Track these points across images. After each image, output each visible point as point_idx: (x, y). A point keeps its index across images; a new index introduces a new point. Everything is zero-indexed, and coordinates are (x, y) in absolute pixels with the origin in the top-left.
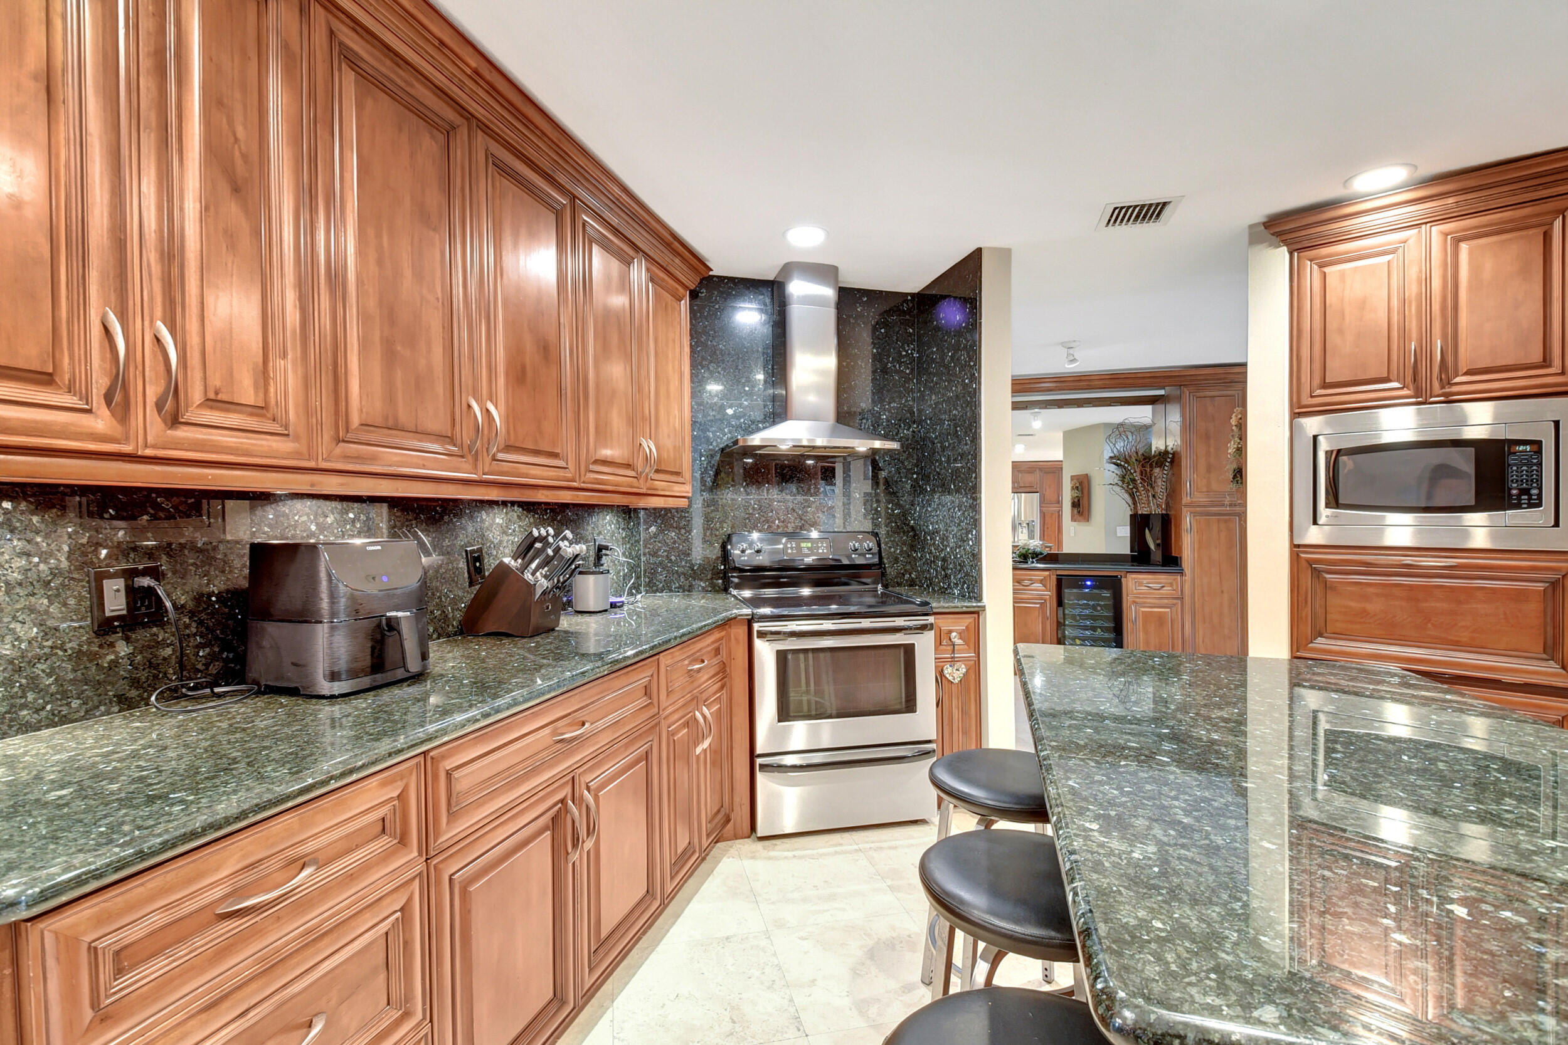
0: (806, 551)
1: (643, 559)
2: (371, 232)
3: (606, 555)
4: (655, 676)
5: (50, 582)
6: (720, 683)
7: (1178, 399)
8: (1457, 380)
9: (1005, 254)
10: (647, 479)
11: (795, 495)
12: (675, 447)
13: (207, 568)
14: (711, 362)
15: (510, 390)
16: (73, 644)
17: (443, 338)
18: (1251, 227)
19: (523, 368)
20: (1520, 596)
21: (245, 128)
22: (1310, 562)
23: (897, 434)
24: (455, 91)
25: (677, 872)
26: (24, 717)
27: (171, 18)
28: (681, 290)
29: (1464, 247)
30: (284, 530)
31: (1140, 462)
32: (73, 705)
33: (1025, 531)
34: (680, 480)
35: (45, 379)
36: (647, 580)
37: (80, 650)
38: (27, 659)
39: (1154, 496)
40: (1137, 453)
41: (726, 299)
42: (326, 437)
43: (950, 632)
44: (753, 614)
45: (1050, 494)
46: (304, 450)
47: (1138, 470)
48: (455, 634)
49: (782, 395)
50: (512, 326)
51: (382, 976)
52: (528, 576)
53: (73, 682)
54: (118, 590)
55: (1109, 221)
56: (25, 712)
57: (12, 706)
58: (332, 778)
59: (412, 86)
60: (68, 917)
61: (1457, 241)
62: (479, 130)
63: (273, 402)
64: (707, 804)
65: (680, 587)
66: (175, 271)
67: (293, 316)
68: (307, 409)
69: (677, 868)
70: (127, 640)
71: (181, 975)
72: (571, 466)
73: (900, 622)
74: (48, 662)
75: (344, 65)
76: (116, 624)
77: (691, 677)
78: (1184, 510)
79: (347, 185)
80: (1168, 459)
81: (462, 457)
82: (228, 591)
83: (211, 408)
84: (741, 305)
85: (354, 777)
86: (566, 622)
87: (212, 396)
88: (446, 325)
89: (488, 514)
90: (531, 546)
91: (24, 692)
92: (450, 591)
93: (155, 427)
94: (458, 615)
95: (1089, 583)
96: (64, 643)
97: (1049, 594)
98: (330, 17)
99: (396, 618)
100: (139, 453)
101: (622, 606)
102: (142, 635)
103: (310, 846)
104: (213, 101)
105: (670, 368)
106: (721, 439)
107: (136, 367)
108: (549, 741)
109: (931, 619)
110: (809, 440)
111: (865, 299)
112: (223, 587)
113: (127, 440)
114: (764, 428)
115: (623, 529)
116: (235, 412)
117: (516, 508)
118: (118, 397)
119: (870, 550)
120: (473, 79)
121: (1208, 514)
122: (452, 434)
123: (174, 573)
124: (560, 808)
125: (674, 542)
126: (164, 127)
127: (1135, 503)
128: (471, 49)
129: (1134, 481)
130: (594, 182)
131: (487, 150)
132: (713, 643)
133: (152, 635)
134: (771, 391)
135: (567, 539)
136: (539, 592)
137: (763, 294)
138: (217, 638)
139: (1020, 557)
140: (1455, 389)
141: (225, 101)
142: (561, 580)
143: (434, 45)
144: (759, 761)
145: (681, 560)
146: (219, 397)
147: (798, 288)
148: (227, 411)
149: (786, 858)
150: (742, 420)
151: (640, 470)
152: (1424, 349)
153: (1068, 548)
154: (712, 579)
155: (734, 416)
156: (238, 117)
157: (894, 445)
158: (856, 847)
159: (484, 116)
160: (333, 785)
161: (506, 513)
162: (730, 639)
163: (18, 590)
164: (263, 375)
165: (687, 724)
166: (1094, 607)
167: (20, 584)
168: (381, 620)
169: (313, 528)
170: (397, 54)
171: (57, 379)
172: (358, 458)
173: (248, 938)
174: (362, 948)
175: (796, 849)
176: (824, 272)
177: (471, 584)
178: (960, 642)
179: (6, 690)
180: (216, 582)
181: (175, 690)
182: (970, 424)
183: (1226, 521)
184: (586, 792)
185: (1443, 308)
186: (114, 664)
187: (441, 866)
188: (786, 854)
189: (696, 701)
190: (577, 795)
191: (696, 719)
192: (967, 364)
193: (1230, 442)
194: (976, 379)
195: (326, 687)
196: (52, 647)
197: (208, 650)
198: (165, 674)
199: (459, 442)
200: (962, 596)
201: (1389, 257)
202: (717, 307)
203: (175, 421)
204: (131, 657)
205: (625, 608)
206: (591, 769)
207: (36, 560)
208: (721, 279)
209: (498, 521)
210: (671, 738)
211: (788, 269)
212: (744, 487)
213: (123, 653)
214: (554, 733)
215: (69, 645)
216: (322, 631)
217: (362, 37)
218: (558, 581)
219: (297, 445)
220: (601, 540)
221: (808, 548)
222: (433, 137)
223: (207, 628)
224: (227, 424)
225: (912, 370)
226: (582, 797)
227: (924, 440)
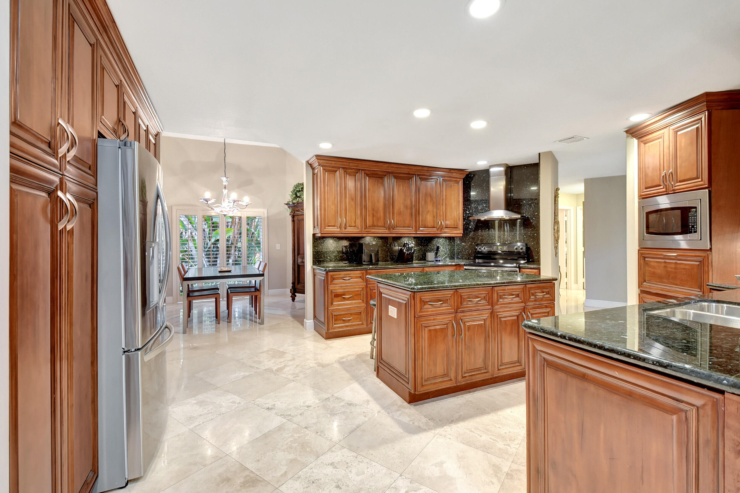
1: (456, 250)
3: (439, 248)
8: (676, 185)
9: (549, 153)
10: (441, 230)
12: (454, 221)
15: (397, 217)
19: (401, 212)
24: (385, 170)
29: (678, 134)
34: (459, 229)
36: (457, 256)
46: (362, 231)
52: (404, 251)
61: (676, 132)
62: (391, 174)
63: (357, 225)
65: (465, 258)
67: (359, 213)
68: (361, 225)
72: (414, 229)
75: (367, 177)
81: (386, 229)
87: (350, 225)
89: (404, 239)
90: (404, 245)
93: (344, 229)
98: (365, 171)
99: (372, 254)
101: (440, 261)
111: (525, 167)
113: (341, 231)
115: (445, 242)
116: (352, 227)
118: (340, 227)
120: (388, 167)
122: (384, 226)
125: (464, 246)
128: (387, 163)
136: (406, 254)
140: (676, 188)
143: (381, 166)
145: (466, 251)
151: (438, 228)
154: (474, 256)
155: (481, 209)
159: (391, 171)
169: (369, 241)
170: (375, 171)
171: (335, 226)
172: (368, 231)
185: (673, 158)
201: (660, 140)
216: (363, 255)
217: (369, 171)
218: (410, 252)
219: (359, 230)
220: (438, 245)
221: (500, 248)
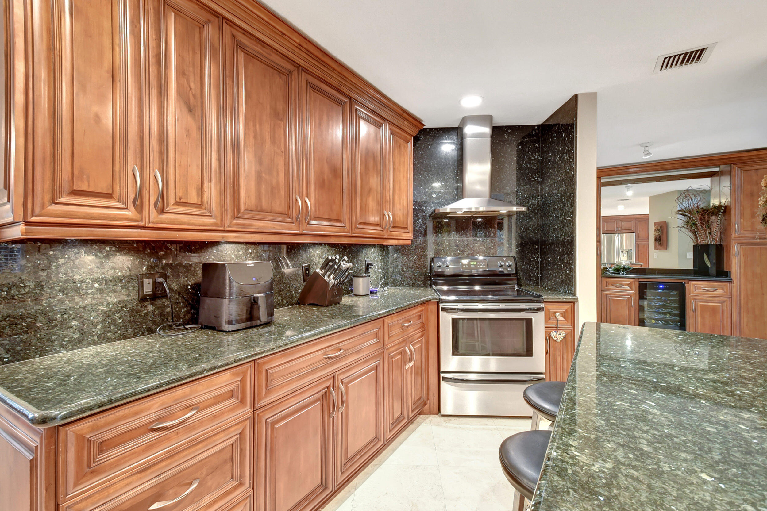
0: (474, 267)
1: (390, 270)
2: (251, 124)
3: (371, 268)
4: (382, 328)
5: (122, 280)
6: (420, 333)
7: (730, 173)
9: (593, 96)
10: (388, 231)
11: (468, 237)
12: (403, 215)
13: (187, 274)
14: (425, 171)
15: (317, 192)
16: (131, 306)
17: (285, 169)
19: (324, 181)
21: (194, 83)
23: (528, 203)
24: (291, 55)
25: (393, 428)
26: (109, 335)
27: (163, 40)
28: (408, 137)
30: (220, 257)
31: (700, 212)
32: (129, 331)
33: (626, 255)
34: (407, 231)
35: (109, 196)
36: (392, 280)
37: (133, 309)
38: (112, 312)
39: (710, 234)
40: (698, 207)
41: (433, 139)
42: (229, 216)
43: (556, 312)
44: (439, 299)
45: (642, 234)
46: (219, 223)
47: (699, 218)
48: (296, 304)
49: (461, 186)
50: (319, 160)
51: (229, 466)
52: (326, 278)
53: (130, 321)
54: (149, 284)
55: (662, 66)
56: (109, 334)
57: (105, 331)
58: (205, 370)
59: (271, 55)
60: (79, 426)
62: (303, 72)
63: (205, 202)
64: (413, 394)
65: (408, 284)
66: (164, 148)
67: (215, 163)
68: (221, 205)
69: (393, 426)
70: (152, 304)
71: (129, 456)
72: (347, 225)
73: (523, 306)
74: (120, 313)
75: (239, 50)
76: (148, 297)
77: (403, 329)
78: (733, 242)
79: (240, 104)
80: (722, 210)
81: (293, 223)
82: (195, 284)
83: (178, 205)
85: (216, 370)
86: (346, 300)
87: (178, 200)
88: (286, 163)
89: (313, 249)
90: (328, 263)
91: (110, 325)
92: (294, 284)
93: (154, 213)
94: (298, 295)
95: (661, 286)
96: (126, 305)
97: (633, 292)
98: (233, 30)
99: (257, 297)
100: (147, 226)
101: (376, 293)
102: (159, 302)
103: (195, 401)
104: (181, 73)
105: (402, 175)
106: (430, 210)
107: (146, 189)
108: (322, 357)
109: (543, 305)
110: (476, 208)
111: (509, 131)
112: (193, 282)
113: (142, 221)
114: (452, 203)
115: (380, 255)
116: (188, 206)
117: (326, 246)
118: (138, 202)
119: (510, 266)
120: (298, 48)
121: (751, 244)
122: (288, 213)
123: (173, 276)
124: (326, 391)
125: (405, 262)
126: (160, 87)
127: (696, 238)
128: (296, 34)
129: (695, 224)
130: (360, 89)
131: (307, 80)
132: (417, 313)
133: (162, 302)
134: (456, 185)
135: (345, 261)
136: (331, 286)
137: (453, 135)
138: (189, 304)
139: (614, 270)
141: (186, 72)
142: (341, 280)
143: (280, 35)
144: (442, 375)
145: (409, 270)
146: (182, 201)
147: (470, 130)
148: (186, 206)
149: (455, 428)
150: (441, 200)
151: (384, 227)
153: (652, 265)
154: (424, 280)
155: (436, 198)
156: (192, 79)
157: (524, 209)
158: (495, 427)
159: (304, 65)
160: (206, 374)
161: (322, 249)
162: (428, 311)
163: (110, 283)
164: (201, 190)
165: (401, 353)
166: (665, 301)
167: (111, 281)
168: (251, 298)
169: (233, 256)
170: (263, 42)
171: (114, 196)
172: (243, 226)
173: (162, 441)
174: (220, 450)
175: (461, 424)
176: (484, 119)
177: (304, 281)
178: (562, 318)
179: (103, 324)
180: (190, 280)
181: (171, 326)
182: (570, 195)
184: (340, 384)
186: (147, 314)
187: (261, 414)
188: (455, 425)
189: (406, 342)
190: (336, 385)
191: (405, 351)
192: (568, 161)
193: (760, 197)
194: (573, 169)
195: (226, 327)
196: (122, 307)
197: (185, 309)
198: (167, 319)
199: (291, 217)
200: (565, 293)
202: (429, 143)
203: (162, 211)
204: (153, 312)
205: (378, 294)
206: (344, 372)
207: (118, 271)
208: (431, 129)
209: (317, 252)
210: (391, 360)
211: (464, 121)
212: (441, 234)
213: (150, 310)
214: (325, 353)
215: (129, 306)
216: (226, 301)
217: (247, 36)
218: (340, 280)
219: (215, 220)
220: (368, 261)
221: (474, 265)
222: (281, 78)
223: (186, 300)
224: (184, 212)
226: (338, 387)
227: (544, 205)
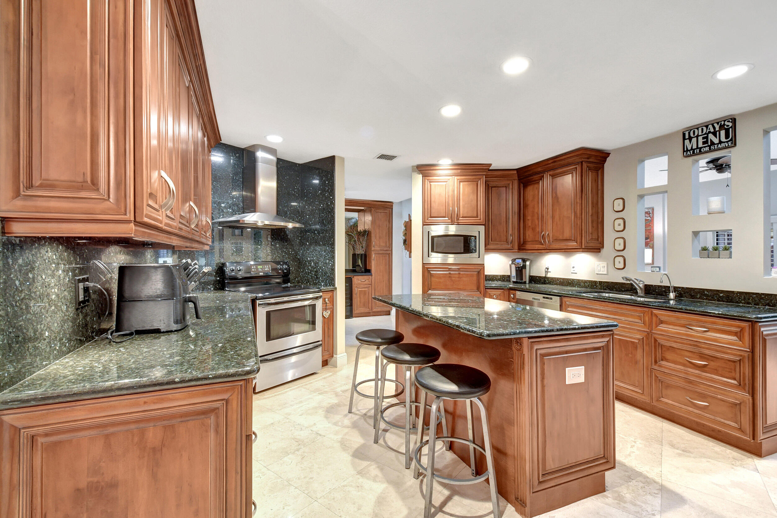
0: (260, 270)
7: (370, 211)
8: (460, 219)
9: (343, 159)
18: (413, 166)
20: (472, 276)
22: (427, 268)
29: (461, 184)
31: (357, 234)
39: (362, 247)
43: (326, 298)
44: (256, 297)
47: (356, 237)
54: (82, 288)
55: (378, 157)
61: (460, 182)
78: (372, 252)
80: (366, 234)
84: (215, 154)
106: (219, 217)
109: (321, 294)
114: (239, 213)
119: (286, 269)
121: (379, 254)
127: (354, 249)
129: (355, 241)
140: (460, 221)
144: (260, 359)
147: (260, 154)
150: (229, 210)
152: (453, 210)
155: (225, 206)
157: (300, 226)
175: (274, 393)
176: (271, 151)
178: (328, 302)
183: (385, 256)
185: (457, 199)
188: (271, 395)
200: (330, 285)
201: (445, 183)
211: (255, 147)
221: (261, 268)
225: (299, 195)
